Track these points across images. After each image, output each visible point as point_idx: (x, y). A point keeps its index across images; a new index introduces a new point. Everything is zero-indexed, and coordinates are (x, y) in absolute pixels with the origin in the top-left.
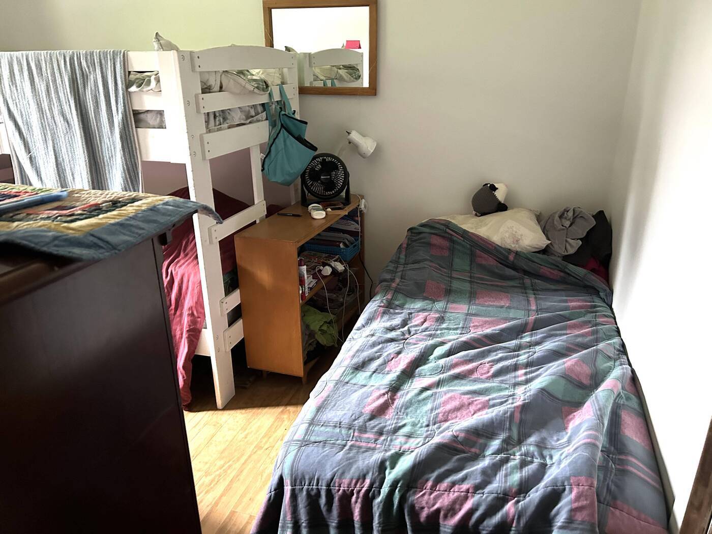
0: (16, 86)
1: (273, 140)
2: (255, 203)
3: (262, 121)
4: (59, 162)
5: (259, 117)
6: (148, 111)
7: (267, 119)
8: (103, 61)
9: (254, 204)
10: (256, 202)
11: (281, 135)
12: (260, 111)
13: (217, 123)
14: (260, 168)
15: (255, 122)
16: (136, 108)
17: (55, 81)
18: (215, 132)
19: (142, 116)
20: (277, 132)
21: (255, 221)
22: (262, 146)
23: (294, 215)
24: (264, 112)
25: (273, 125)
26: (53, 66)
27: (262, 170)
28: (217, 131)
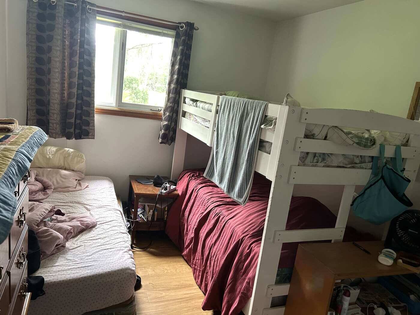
0: (224, 115)
1: (370, 186)
2: (336, 227)
3: (366, 169)
4: (225, 158)
5: (363, 165)
6: (268, 141)
7: (371, 169)
8: (256, 108)
9: (334, 227)
10: (337, 225)
11: (378, 184)
12: (367, 161)
13: (315, 161)
14: (350, 202)
15: (358, 168)
16: (262, 138)
17: (236, 115)
18: (310, 166)
19: (265, 144)
20: (376, 181)
21: (331, 240)
22: (357, 188)
23: (364, 250)
24: (370, 162)
25: (375, 174)
26: (238, 107)
27: (351, 205)
28: (312, 166)
